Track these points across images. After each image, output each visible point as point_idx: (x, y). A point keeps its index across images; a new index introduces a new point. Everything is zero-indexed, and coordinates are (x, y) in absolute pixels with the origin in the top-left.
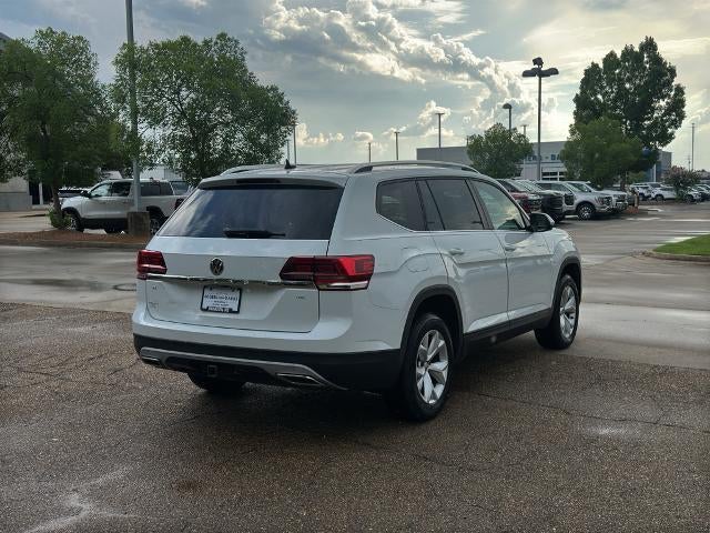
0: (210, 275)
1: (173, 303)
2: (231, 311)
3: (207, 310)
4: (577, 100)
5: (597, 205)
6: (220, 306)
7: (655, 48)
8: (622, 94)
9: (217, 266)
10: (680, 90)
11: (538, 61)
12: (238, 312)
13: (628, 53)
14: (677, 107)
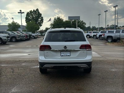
0: (64, 49)
1: (53, 55)
2: (68, 56)
3: (63, 56)
4: (26, 18)
5: (35, 36)
6: (66, 55)
7: (38, 10)
8: (33, 18)
9: (65, 47)
10: (42, 18)
11: (21, 11)
12: (70, 56)
13: (34, 10)
14: (42, 20)
